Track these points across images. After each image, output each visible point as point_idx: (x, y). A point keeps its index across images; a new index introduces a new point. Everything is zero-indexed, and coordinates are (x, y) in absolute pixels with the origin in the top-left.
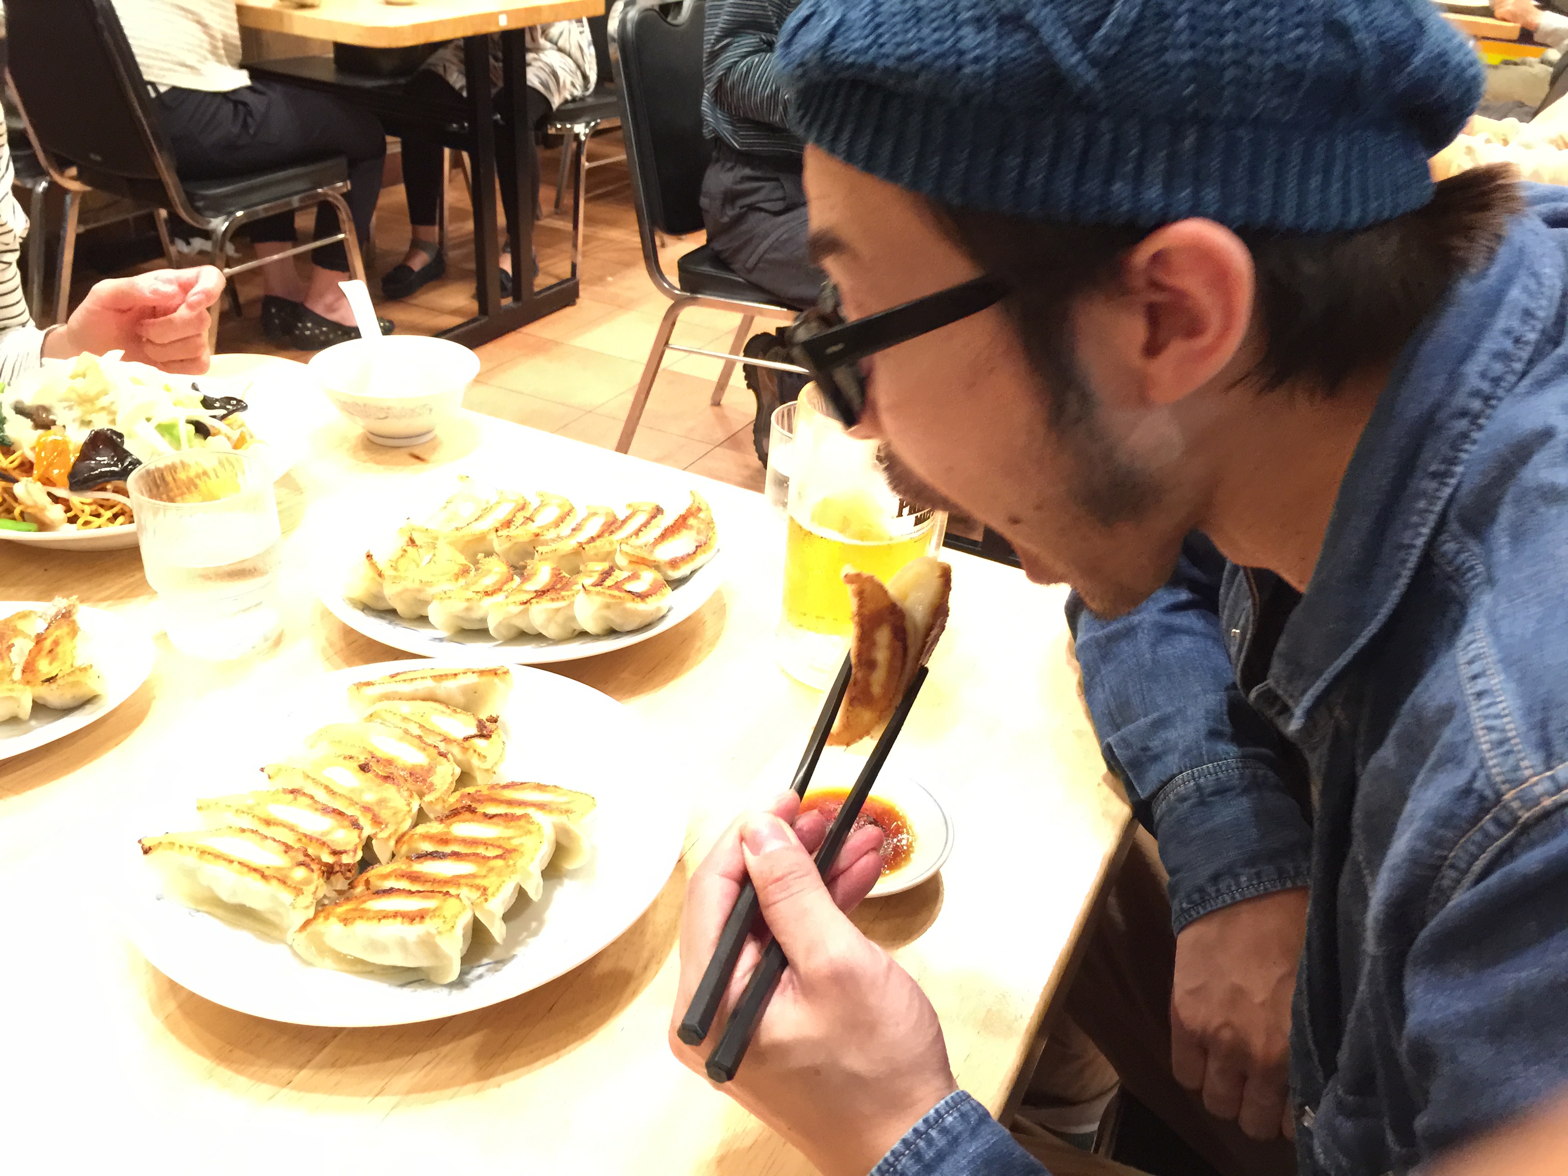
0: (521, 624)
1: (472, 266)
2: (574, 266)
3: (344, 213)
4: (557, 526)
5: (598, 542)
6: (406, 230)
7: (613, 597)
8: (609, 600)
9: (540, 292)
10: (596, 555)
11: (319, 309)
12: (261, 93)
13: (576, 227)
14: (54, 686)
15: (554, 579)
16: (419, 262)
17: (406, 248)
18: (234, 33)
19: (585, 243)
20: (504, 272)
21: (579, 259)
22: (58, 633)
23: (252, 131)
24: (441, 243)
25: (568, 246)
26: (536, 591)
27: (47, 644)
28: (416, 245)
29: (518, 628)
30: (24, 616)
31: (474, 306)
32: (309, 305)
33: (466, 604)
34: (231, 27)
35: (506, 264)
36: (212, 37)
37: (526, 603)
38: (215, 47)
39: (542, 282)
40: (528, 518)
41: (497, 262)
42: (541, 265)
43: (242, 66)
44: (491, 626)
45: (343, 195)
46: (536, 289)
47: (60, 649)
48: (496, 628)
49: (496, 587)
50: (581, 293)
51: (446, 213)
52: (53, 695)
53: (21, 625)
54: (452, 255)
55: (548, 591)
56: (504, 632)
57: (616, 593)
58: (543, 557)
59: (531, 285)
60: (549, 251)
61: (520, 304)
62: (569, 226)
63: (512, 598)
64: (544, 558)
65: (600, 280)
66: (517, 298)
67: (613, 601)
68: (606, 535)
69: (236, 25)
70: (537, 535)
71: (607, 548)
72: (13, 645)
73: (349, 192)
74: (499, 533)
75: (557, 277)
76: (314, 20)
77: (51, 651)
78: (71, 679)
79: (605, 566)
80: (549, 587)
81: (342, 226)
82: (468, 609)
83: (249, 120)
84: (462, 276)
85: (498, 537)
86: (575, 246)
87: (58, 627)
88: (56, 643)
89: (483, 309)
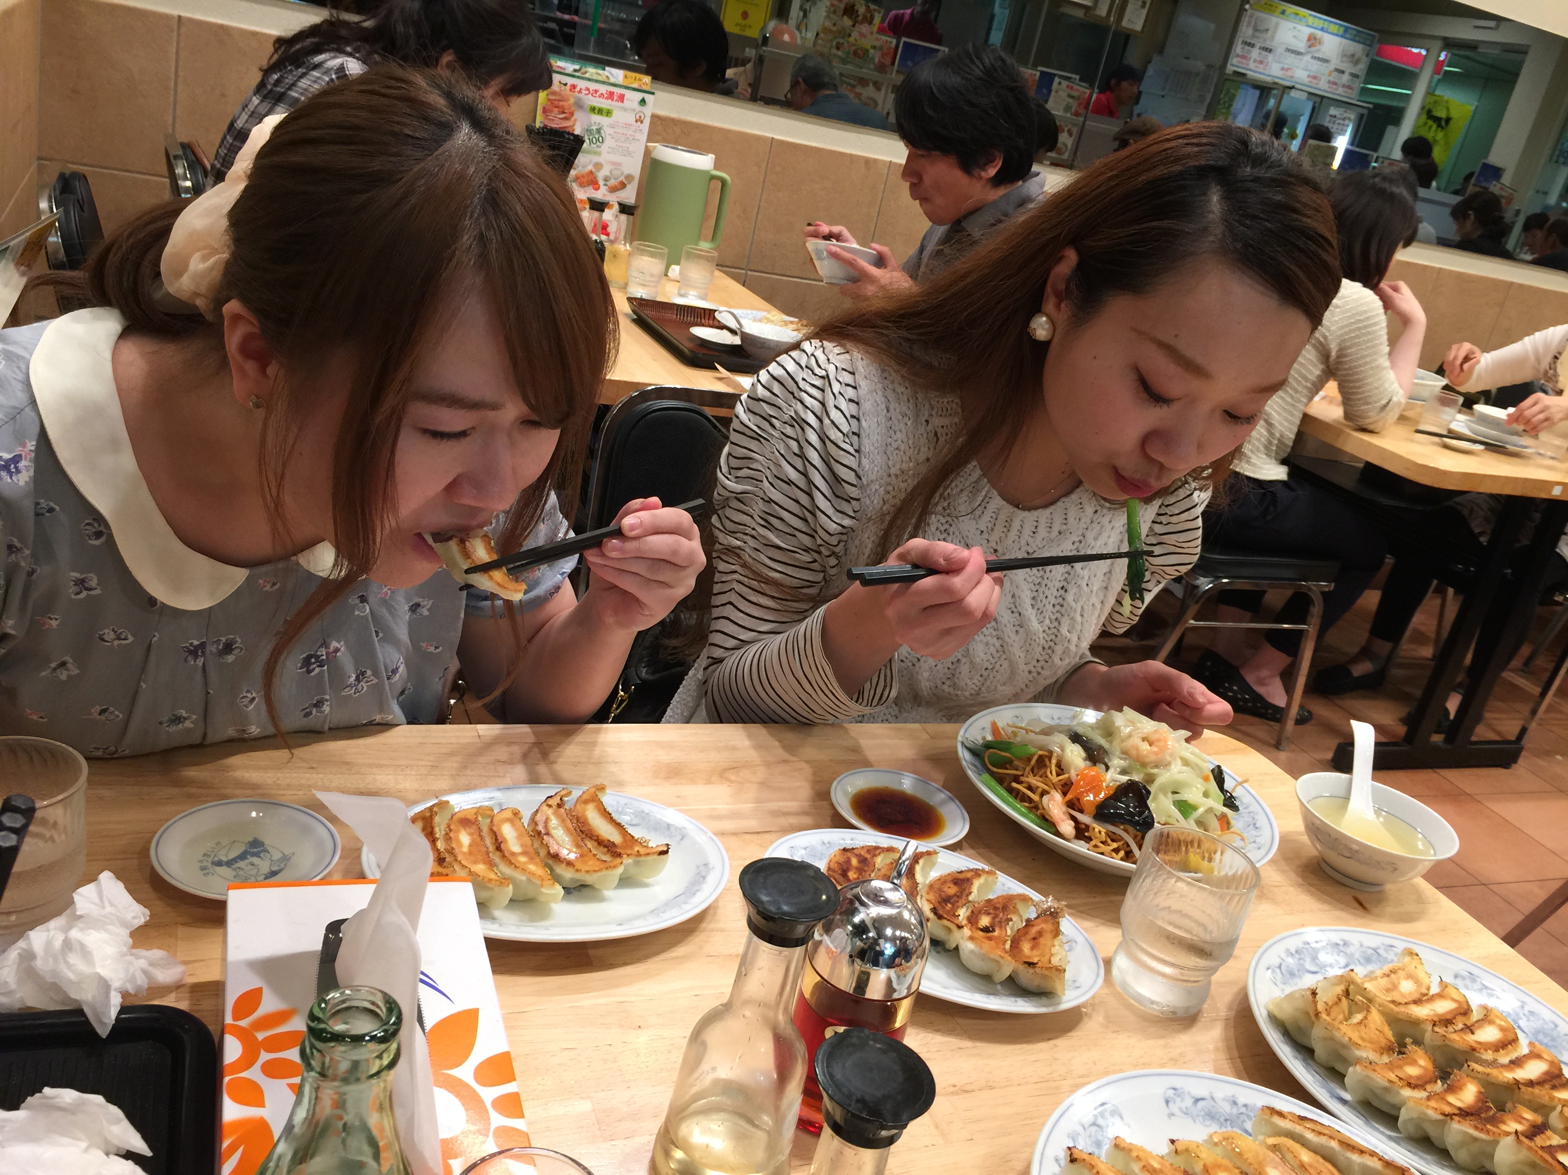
0: (1432, 1132)
1: (1418, 693)
2: (1523, 731)
3: (1317, 610)
4: (1497, 1050)
5: (1537, 1090)
6: (1362, 635)
7: (1546, 1161)
8: (1538, 1161)
9: (1476, 743)
10: (1530, 1101)
11: (1250, 678)
12: (1292, 490)
13: (1543, 694)
14: (1031, 971)
15: (1480, 1105)
16: (1361, 669)
17: (1355, 650)
18: (1290, 435)
19: (1547, 711)
20: (1447, 712)
21: (1533, 725)
22: (1043, 926)
23: (1269, 518)
24: (1389, 658)
25: (1526, 709)
26: (1460, 1109)
27: (1034, 931)
28: (1365, 653)
29: (1426, 1132)
30: (1025, 899)
31: (1402, 730)
32: (1243, 672)
33: (1387, 1084)
34: (1291, 431)
35: (1453, 704)
36: (1271, 434)
37: (1446, 1115)
38: (1270, 443)
39: (1482, 733)
40: (1468, 1027)
41: (1445, 699)
42: (1487, 715)
43: (1284, 462)
44: (1404, 1115)
45: (1323, 594)
46: (1474, 738)
47: (1042, 941)
48: (1405, 1122)
49: (1420, 1083)
50: (1521, 761)
51: (1408, 633)
52: (1026, 977)
53: (1020, 906)
54: (1396, 672)
55: (1472, 1115)
56: (1411, 1129)
57: (1548, 1158)
58: (1472, 1074)
59: (1471, 730)
60: (1500, 704)
61: (1450, 747)
62: (1537, 690)
63: (1433, 1103)
64: (1474, 1076)
65: (1548, 754)
66: (1449, 740)
67: (1542, 1164)
68: (1547, 1086)
69: (1295, 430)
70: (1474, 1050)
71: (1545, 1100)
72: (1011, 920)
73: (1329, 592)
74: (1437, 1029)
75: (1498, 733)
76: (1370, 444)
77: (1034, 939)
78: (1046, 972)
79: (1539, 1119)
80: (1473, 1111)
81: (1309, 618)
82: (1386, 1089)
83: (1271, 508)
84: (1398, 696)
85: (1433, 1030)
86: (1534, 712)
87: (1045, 921)
88: (1040, 934)
89: (1409, 738)
